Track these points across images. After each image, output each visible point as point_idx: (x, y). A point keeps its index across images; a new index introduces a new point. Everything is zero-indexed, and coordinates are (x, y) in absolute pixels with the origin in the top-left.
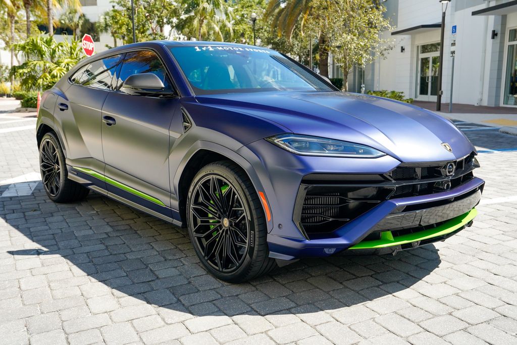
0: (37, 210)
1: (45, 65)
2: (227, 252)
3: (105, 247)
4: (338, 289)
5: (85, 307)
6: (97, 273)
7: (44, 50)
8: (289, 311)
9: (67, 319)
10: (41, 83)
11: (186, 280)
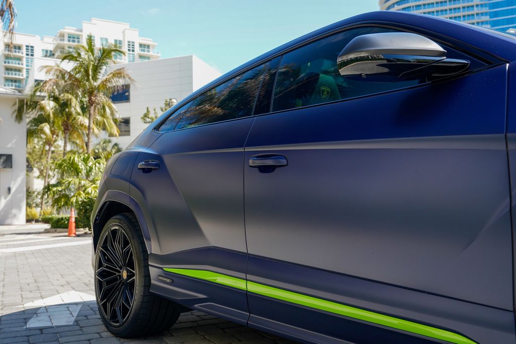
1: (80, 183)
7: (81, 167)
10: (74, 201)
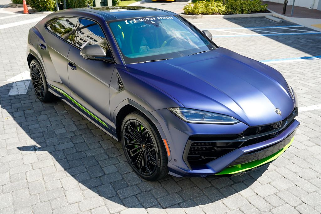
0: (31, 109)
2: (144, 163)
3: (73, 146)
4: (208, 188)
5: (65, 198)
6: (70, 168)
8: (179, 205)
9: (55, 208)
11: (121, 176)
